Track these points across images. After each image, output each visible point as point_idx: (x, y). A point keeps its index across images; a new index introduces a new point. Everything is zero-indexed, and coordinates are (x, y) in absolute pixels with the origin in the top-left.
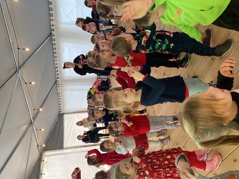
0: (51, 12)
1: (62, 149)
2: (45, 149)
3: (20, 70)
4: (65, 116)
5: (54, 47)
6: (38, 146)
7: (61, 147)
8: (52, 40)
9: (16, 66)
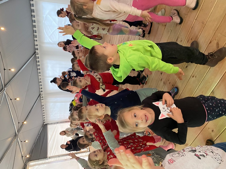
0: (35, 34)
1: (46, 159)
2: (30, 160)
3: (6, 88)
4: (49, 127)
5: (38, 64)
6: (23, 157)
7: (45, 156)
8: (36, 58)
9: (2, 85)
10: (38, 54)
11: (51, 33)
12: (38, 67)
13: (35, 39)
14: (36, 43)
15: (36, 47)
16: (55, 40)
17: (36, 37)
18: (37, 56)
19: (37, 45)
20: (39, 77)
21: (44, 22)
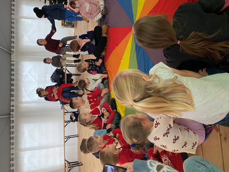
8: (10, 122)
10: (13, 117)
11: (31, 91)
12: (12, 136)
13: (12, 98)
14: (12, 103)
15: (12, 108)
16: (34, 99)
17: (13, 97)
18: (12, 119)
19: (13, 106)
20: (11, 150)
21: (23, 80)
